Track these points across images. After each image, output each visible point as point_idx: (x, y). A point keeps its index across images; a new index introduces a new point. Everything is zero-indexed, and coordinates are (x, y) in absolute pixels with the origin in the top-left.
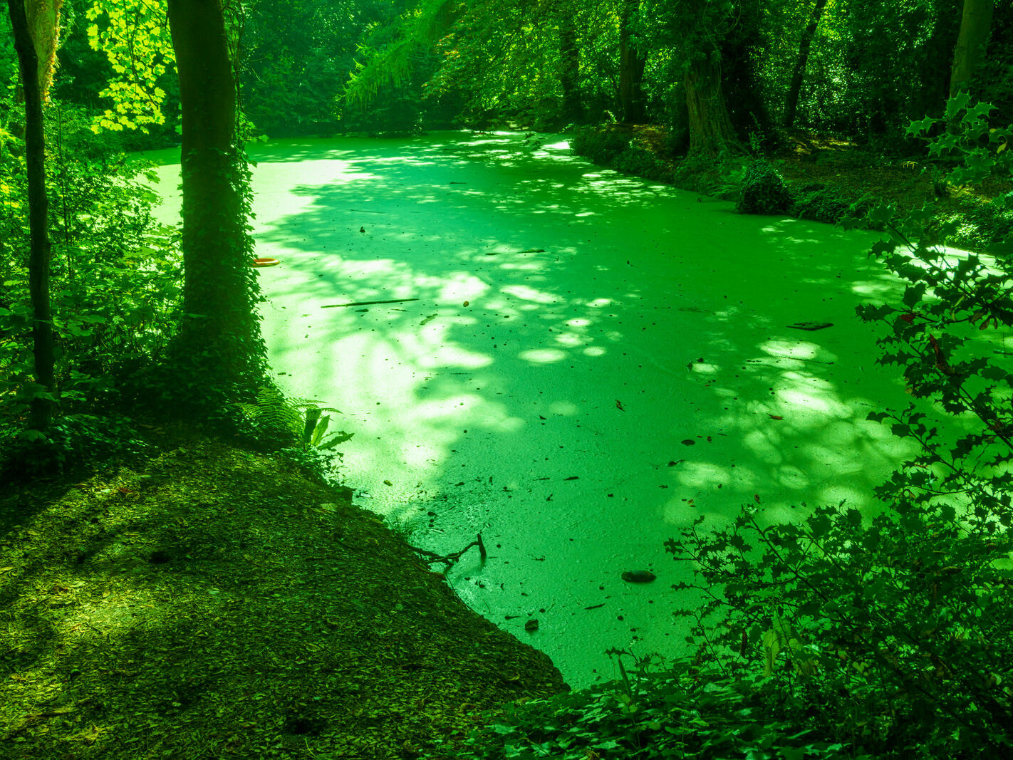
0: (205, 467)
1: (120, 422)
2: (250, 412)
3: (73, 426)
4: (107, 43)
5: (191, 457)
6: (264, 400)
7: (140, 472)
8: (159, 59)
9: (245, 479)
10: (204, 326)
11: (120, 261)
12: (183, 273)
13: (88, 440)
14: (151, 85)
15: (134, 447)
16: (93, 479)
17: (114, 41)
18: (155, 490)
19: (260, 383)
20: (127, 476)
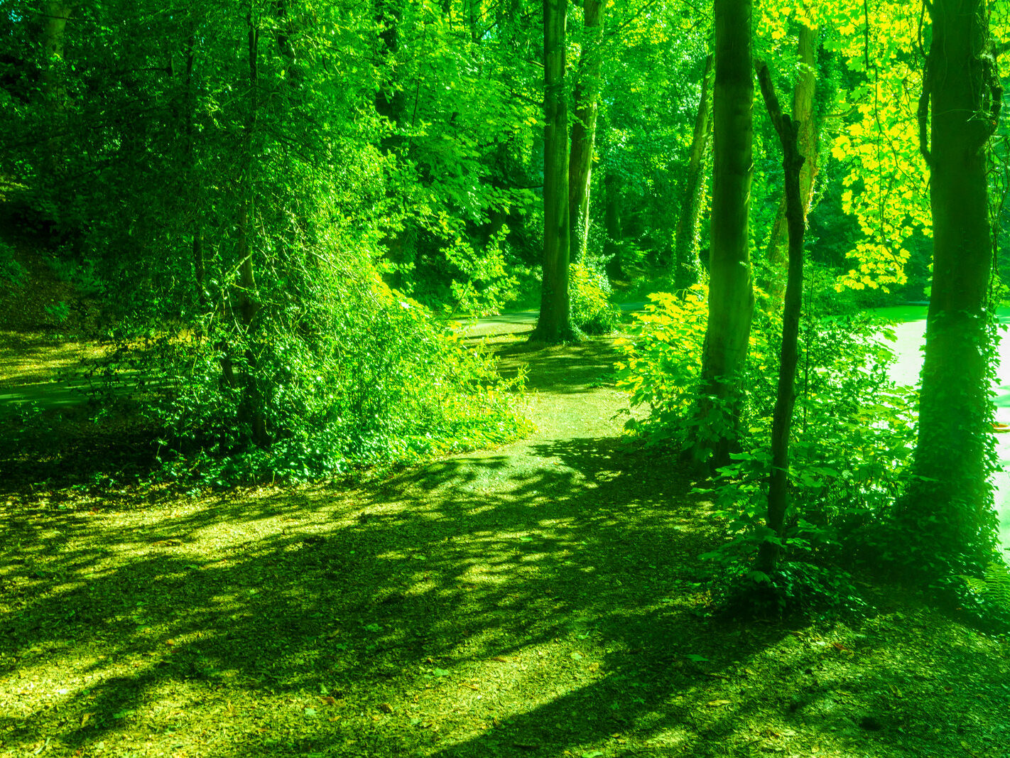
0: (923, 637)
1: (840, 576)
2: (975, 587)
3: (796, 573)
4: (859, 207)
5: (908, 625)
6: (992, 577)
7: (856, 630)
8: (908, 221)
9: (964, 657)
10: (934, 490)
11: (854, 416)
12: (916, 433)
13: (808, 589)
14: (897, 247)
15: (853, 604)
16: (810, 629)
17: (866, 205)
18: (870, 652)
19: (989, 558)
20: (842, 632)
